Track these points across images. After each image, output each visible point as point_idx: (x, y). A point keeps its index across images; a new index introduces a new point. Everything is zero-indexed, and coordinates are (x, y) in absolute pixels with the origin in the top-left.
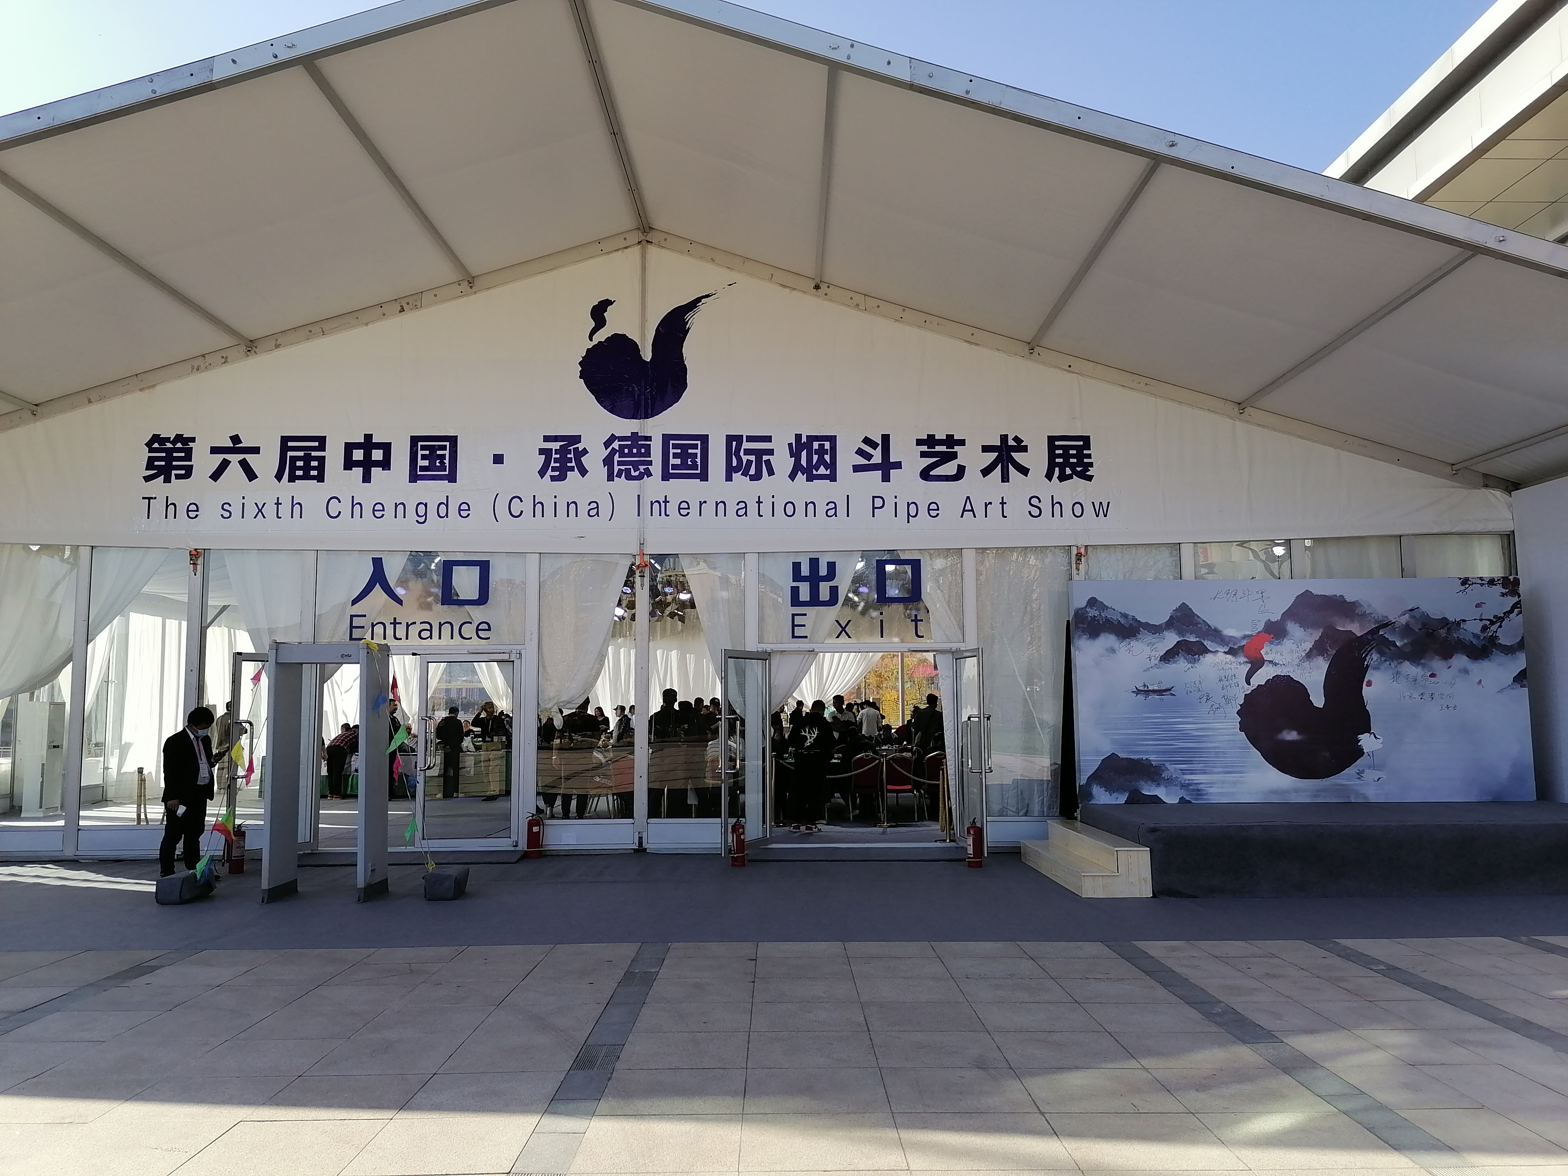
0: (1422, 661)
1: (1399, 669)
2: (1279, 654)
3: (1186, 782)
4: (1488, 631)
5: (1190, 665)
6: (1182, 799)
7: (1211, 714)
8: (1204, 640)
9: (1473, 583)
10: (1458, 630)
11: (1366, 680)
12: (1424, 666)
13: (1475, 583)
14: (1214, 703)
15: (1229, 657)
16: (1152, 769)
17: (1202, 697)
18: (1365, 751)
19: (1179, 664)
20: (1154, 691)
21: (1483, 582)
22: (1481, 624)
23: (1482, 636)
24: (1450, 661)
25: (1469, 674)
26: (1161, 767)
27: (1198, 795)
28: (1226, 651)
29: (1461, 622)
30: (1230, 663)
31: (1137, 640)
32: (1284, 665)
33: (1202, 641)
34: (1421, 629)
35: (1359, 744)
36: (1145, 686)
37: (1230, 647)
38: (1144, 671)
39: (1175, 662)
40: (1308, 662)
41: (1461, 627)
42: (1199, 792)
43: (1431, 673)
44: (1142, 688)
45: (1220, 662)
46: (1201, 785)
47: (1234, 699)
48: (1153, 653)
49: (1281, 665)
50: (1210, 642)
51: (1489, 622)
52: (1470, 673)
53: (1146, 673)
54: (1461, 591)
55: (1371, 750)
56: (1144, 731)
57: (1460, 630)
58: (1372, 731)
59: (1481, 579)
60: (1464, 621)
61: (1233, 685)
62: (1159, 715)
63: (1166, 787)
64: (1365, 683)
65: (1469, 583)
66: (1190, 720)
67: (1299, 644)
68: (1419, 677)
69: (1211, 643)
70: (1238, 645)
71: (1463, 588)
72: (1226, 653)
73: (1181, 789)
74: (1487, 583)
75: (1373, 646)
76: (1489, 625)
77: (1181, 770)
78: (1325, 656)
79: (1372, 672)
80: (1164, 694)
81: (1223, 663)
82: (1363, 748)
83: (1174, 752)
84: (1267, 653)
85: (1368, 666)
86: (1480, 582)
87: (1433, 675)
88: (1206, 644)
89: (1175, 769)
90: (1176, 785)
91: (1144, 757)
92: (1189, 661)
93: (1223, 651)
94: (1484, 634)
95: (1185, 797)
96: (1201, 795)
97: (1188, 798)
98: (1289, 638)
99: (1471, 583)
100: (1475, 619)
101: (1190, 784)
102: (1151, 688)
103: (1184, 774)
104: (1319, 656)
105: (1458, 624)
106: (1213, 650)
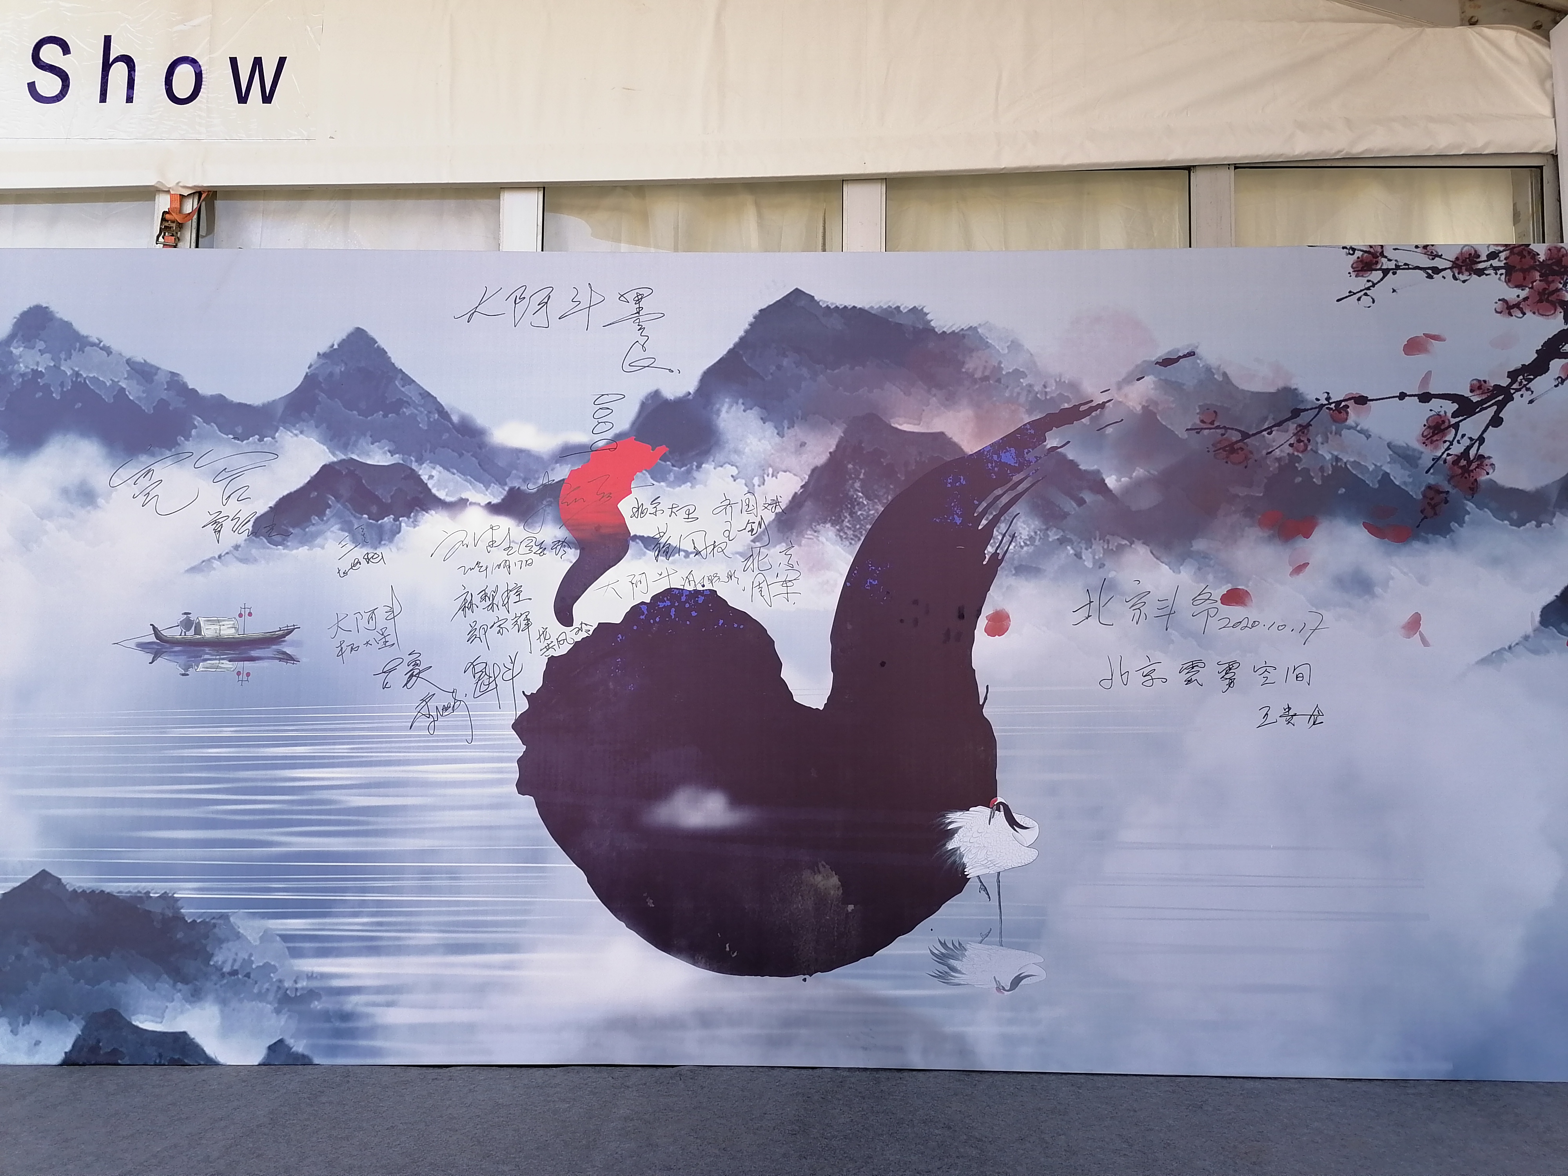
0: (1200, 545)
1: (1112, 574)
2: (682, 514)
3: (299, 985)
4: (1450, 437)
5: (359, 553)
6: (277, 1049)
7: (420, 728)
8: (420, 461)
9: (1398, 267)
10: (1338, 433)
11: (987, 610)
12: (1203, 561)
13: (1407, 267)
14: (434, 690)
15: (505, 523)
16: (180, 935)
17: (394, 669)
18: (971, 872)
19: (323, 547)
20: (221, 646)
21: (1438, 263)
22: (1424, 412)
23: (1428, 454)
24: (1302, 544)
25: (1373, 595)
26: (215, 926)
27: (338, 1034)
28: (495, 501)
29: (1351, 403)
30: (506, 545)
31: (179, 457)
32: (698, 553)
33: (414, 466)
34: (1198, 430)
35: (950, 846)
36: (187, 623)
37: (512, 490)
38: (193, 570)
39: (307, 540)
40: (783, 546)
41: (1350, 422)
42: (344, 1025)
43: (1229, 587)
44: (176, 633)
45: (469, 540)
46: (355, 999)
47: (508, 675)
48: (232, 508)
49: (687, 554)
50: (439, 468)
51: (1455, 406)
52: (1378, 590)
53: (199, 578)
54: (1352, 294)
55: (993, 871)
56: (165, 791)
57: (1345, 432)
58: (999, 800)
59: (1429, 251)
60: (1361, 400)
61: (509, 625)
62: (227, 732)
63: (223, 1002)
64: (982, 622)
65: (1386, 264)
66: (341, 750)
67: (756, 481)
68: (1184, 603)
69: (446, 474)
70: (540, 482)
71: (1361, 283)
72: (494, 509)
73: (278, 1011)
74: (1449, 265)
75: (1020, 488)
76: (1454, 415)
77: (285, 938)
78: (846, 523)
79: (1012, 581)
80: (254, 653)
81: (482, 545)
82: (965, 860)
83: (267, 870)
84: (639, 511)
85: (996, 561)
86: (1426, 262)
87: (1235, 597)
88: (425, 478)
89: (266, 936)
90: (261, 996)
91: (156, 888)
92: (360, 537)
93: (484, 503)
94: (1436, 448)
95: (290, 1042)
96: (352, 1033)
97: (299, 1046)
98: (720, 457)
99: (1392, 265)
100: (1402, 396)
101: (312, 994)
102: (209, 631)
103: (297, 953)
104: (825, 523)
105: (1339, 410)
106: (449, 499)
